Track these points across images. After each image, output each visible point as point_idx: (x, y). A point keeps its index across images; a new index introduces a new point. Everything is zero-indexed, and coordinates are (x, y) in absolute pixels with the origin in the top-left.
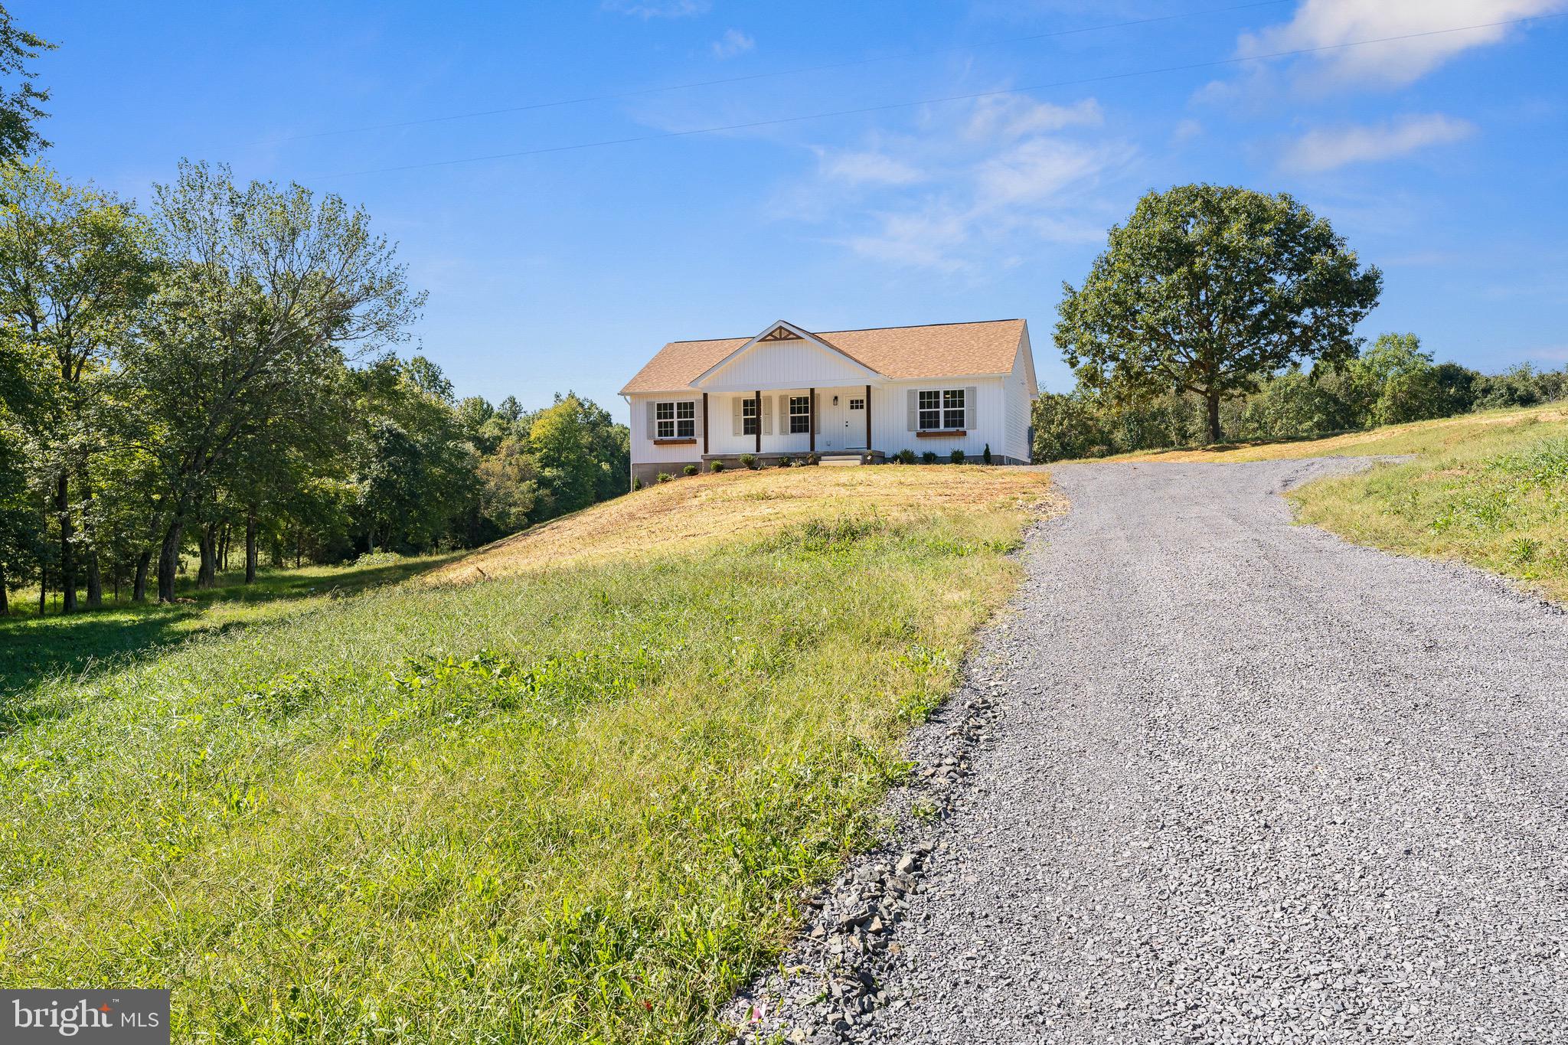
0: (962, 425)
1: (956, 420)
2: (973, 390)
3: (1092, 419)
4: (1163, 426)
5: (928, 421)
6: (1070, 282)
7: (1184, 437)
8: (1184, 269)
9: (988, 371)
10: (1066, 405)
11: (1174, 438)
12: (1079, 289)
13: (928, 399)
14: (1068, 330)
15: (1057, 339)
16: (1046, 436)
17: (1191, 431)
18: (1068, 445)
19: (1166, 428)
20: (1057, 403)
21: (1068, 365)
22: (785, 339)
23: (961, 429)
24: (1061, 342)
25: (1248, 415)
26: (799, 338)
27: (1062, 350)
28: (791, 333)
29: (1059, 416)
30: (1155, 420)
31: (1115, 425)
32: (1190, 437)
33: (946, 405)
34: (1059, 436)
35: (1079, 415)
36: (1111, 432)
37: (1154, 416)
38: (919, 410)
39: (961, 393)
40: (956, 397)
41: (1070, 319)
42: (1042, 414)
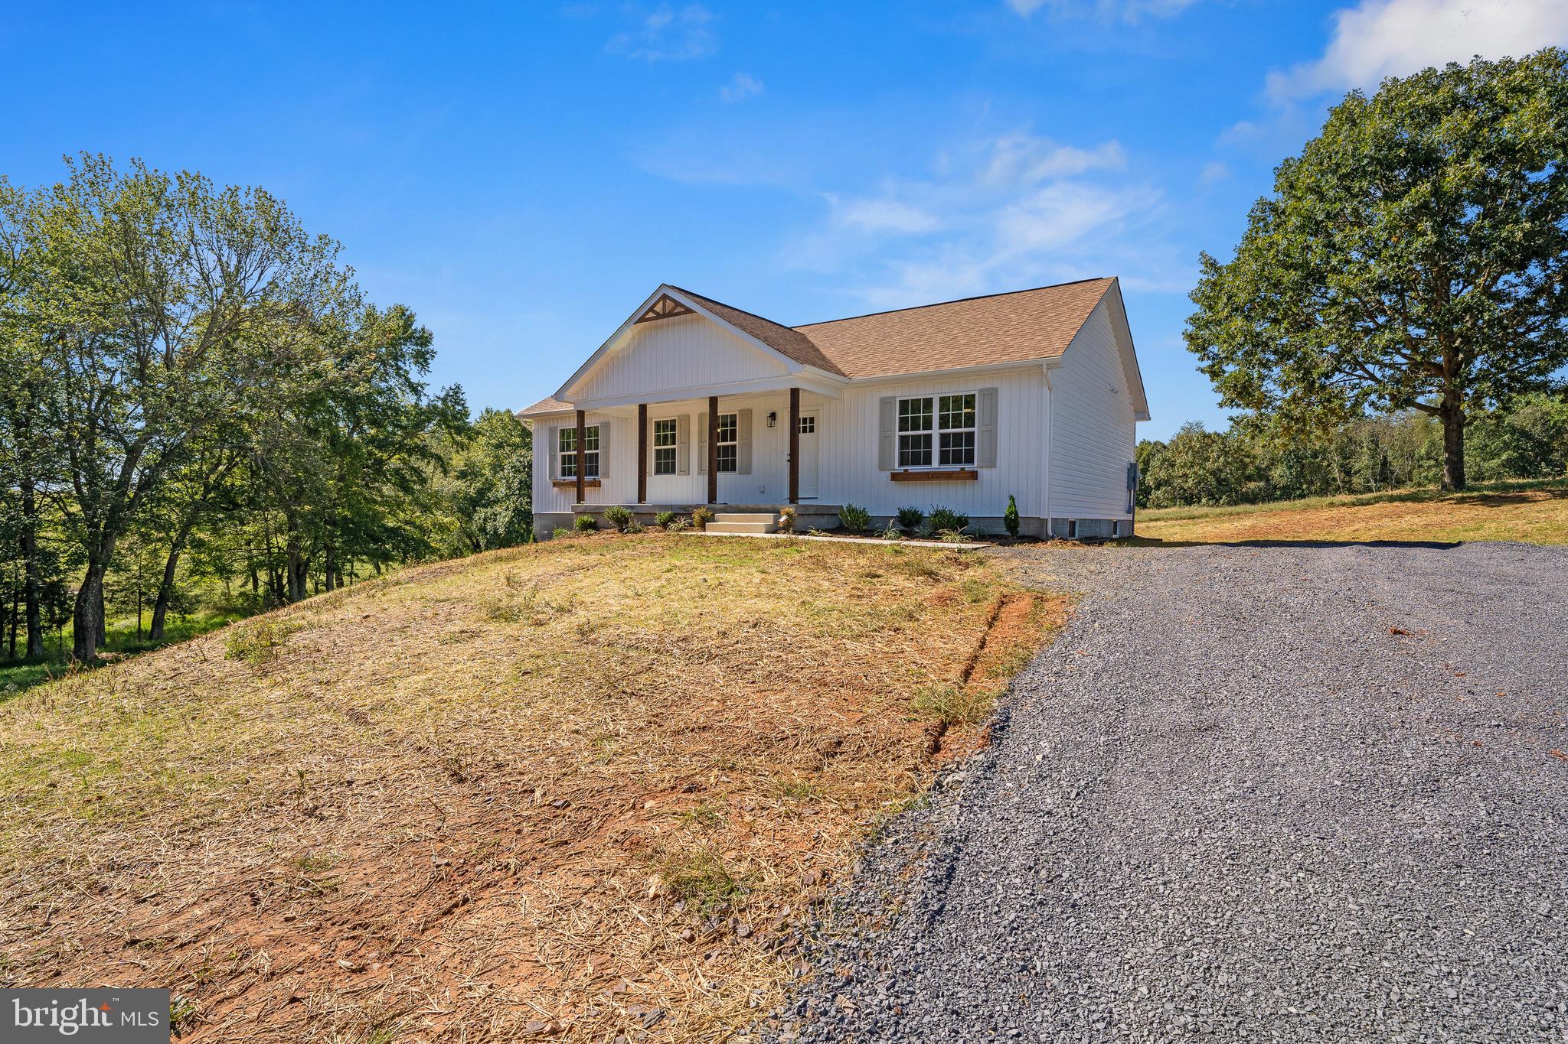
0: (970, 459)
1: (959, 450)
2: (992, 394)
3: (1248, 457)
4: (1325, 464)
5: (914, 451)
6: (1212, 254)
7: (1348, 473)
8: (1425, 187)
9: (1018, 357)
10: (1223, 443)
11: (1337, 475)
12: (1226, 259)
13: (913, 412)
14: (1207, 324)
15: (1191, 338)
16: (1201, 472)
17: (1357, 468)
18: (1224, 480)
19: (1329, 465)
20: (1213, 442)
21: (1207, 376)
22: (671, 314)
23: (968, 467)
24: (1198, 345)
25: (1423, 451)
26: (689, 311)
27: (1198, 355)
28: (677, 304)
29: (1215, 454)
30: (1317, 457)
31: (1273, 462)
32: (1356, 473)
33: (944, 423)
34: (1213, 473)
35: (1236, 452)
36: (1268, 468)
37: (1315, 455)
38: (898, 434)
39: (970, 401)
40: (960, 410)
41: (1211, 308)
42: (1198, 452)
